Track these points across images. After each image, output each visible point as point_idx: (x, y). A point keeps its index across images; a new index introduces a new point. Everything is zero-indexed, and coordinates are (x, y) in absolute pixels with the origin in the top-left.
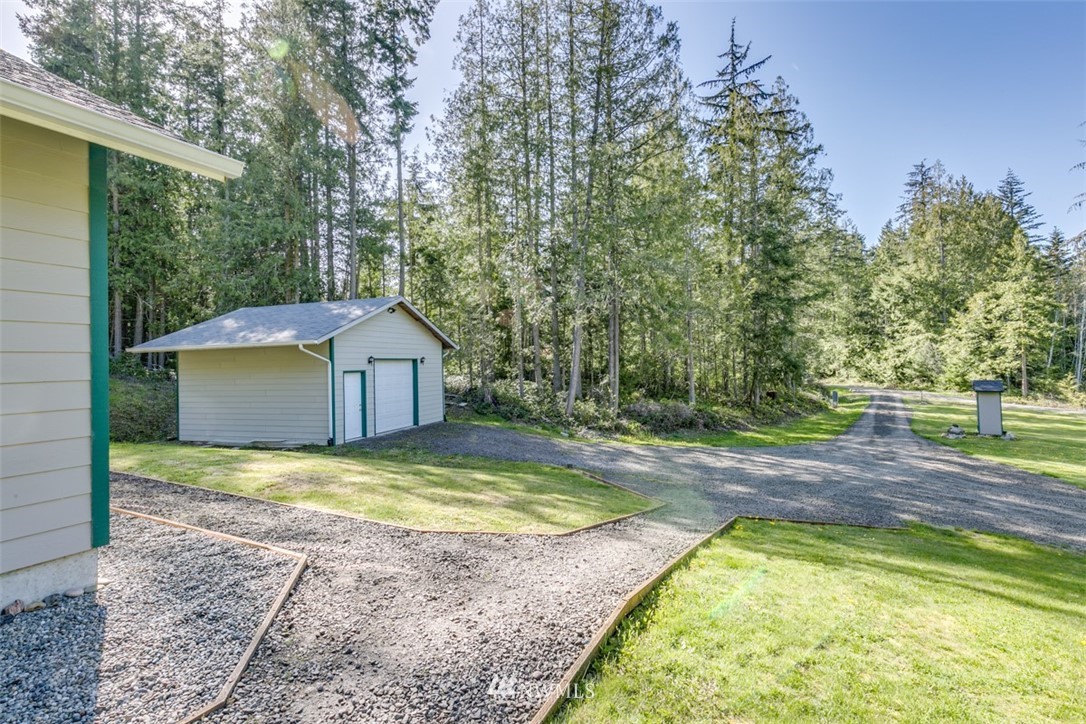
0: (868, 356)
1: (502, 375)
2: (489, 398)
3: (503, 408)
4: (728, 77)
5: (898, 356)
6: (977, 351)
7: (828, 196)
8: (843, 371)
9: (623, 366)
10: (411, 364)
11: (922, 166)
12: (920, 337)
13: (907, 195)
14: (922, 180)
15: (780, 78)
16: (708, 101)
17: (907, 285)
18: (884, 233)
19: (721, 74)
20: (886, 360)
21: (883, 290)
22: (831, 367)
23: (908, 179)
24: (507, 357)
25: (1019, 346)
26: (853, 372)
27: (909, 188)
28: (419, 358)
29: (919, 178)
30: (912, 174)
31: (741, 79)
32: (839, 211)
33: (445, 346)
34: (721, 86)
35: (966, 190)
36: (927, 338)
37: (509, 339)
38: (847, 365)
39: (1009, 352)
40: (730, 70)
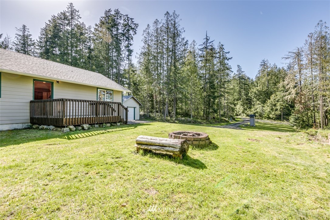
0: (248, 110)
1: (151, 112)
2: (148, 116)
3: (151, 118)
4: (205, 44)
5: (255, 110)
6: (272, 109)
7: (240, 67)
8: (242, 114)
9: (176, 110)
10: (134, 108)
11: (264, 60)
12: (260, 105)
13: (260, 68)
14: (264, 64)
15: (220, 42)
16: (200, 50)
17: (257, 92)
18: (256, 77)
19: (204, 43)
20: (252, 111)
21: (251, 93)
22: (239, 113)
23: (260, 64)
24: (153, 108)
25: (281, 108)
26: (244, 114)
27: (260, 66)
28: (135, 107)
29: (263, 64)
30: (262, 62)
31: (208, 45)
32: (243, 71)
33: (140, 105)
34: (204, 46)
35: (275, 67)
36: (262, 106)
37: (153, 104)
38: (243, 112)
39: (279, 110)
40: (206, 42)
